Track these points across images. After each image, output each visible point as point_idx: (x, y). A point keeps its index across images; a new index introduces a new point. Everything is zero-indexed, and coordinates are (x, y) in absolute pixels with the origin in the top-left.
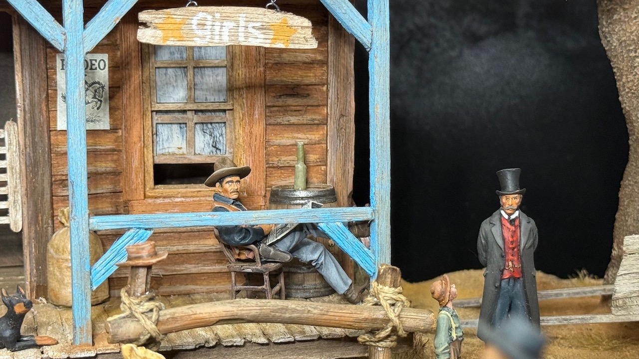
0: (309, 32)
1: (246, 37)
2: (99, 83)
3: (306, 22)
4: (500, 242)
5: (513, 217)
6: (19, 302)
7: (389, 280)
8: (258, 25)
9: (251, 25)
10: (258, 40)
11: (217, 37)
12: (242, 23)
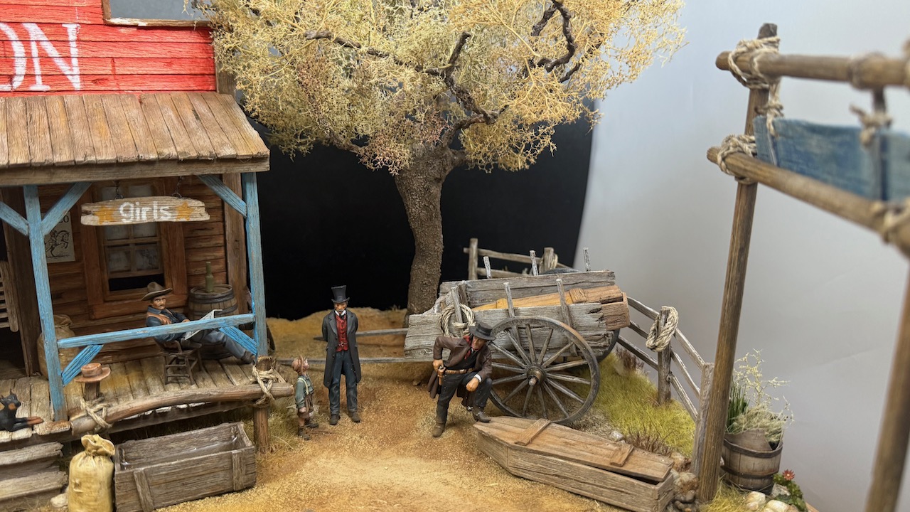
0: (203, 210)
1: (159, 216)
2: (65, 231)
3: (200, 204)
4: (335, 331)
5: (343, 314)
6: (11, 402)
7: (263, 367)
8: (167, 207)
9: (162, 208)
10: (167, 217)
11: (138, 218)
12: (155, 207)
